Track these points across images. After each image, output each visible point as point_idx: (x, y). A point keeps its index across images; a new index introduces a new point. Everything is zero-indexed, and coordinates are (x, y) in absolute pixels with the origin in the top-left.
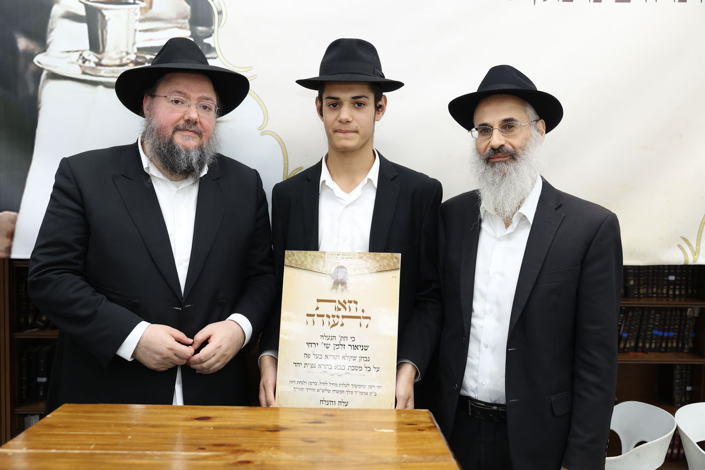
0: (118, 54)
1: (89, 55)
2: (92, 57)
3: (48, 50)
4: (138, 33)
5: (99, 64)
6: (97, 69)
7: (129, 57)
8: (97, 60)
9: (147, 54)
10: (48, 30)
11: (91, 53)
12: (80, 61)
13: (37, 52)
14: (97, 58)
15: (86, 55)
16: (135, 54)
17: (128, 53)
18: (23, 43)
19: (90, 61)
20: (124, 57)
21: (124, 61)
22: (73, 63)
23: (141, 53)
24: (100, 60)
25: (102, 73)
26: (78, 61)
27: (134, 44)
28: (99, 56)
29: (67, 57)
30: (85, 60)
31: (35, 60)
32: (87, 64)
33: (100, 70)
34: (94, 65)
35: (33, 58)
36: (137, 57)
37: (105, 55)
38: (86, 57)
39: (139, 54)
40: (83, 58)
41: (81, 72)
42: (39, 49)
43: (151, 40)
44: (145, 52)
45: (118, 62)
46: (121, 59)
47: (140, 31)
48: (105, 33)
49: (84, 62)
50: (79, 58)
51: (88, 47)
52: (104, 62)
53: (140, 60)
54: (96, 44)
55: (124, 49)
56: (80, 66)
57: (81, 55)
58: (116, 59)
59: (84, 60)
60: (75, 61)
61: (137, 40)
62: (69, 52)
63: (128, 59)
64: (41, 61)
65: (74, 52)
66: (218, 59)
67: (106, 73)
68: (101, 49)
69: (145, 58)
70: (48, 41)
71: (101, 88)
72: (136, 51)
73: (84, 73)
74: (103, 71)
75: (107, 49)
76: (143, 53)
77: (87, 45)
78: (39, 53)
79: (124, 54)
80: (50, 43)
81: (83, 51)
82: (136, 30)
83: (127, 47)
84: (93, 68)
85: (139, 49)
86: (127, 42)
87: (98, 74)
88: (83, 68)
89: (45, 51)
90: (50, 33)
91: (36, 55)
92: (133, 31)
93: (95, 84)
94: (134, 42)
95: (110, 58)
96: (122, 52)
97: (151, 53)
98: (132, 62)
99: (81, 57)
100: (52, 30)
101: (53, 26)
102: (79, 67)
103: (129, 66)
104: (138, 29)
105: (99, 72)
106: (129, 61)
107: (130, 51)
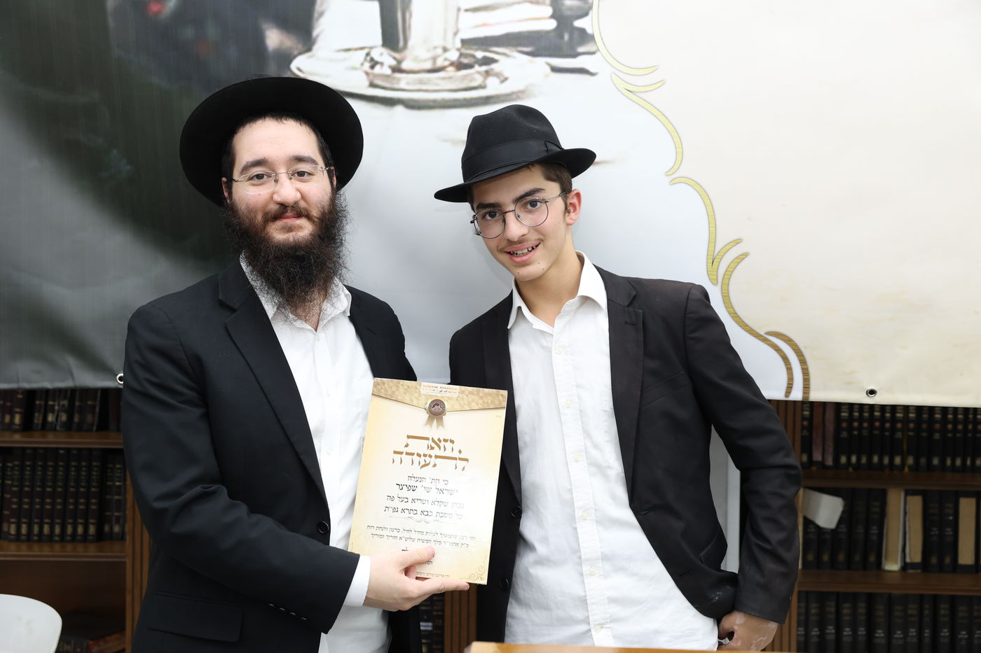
0: (428, 51)
1: (381, 54)
2: (386, 58)
3: (315, 48)
4: (463, 15)
5: (397, 69)
6: (395, 78)
7: (448, 55)
8: (394, 63)
9: (477, 50)
10: (316, 15)
11: (385, 51)
12: (367, 65)
13: (296, 52)
14: (394, 58)
15: (376, 54)
16: (458, 50)
17: (445, 50)
18: (274, 38)
19: (382, 64)
20: (439, 56)
21: (440, 63)
22: (354, 69)
23: (467, 49)
24: (399, 62)
25: (402, 85)
26: (362, 64)
27: (456, 34)
28: (397, 55)
29: (345, 59)
30: (374, 64)
31: (293, 66)
32: (378, 69)
33: (399, 80)
34: (388, 72)
35: (290, 61)
36: (461, 55)
37: (407, 53)
38: (377, 58)
39: (464, 51)
40: (372, 59)
41: (367, 83)
42: (300, 46)
43: (484, 25)
44: (475, 47)
45: (428, 65)
46: (434, 59)
47: (467, 10)
48: (407, 15)
49: (372, 67)
50: (365, 60)
51: (379, 41)
52: (405, 66)
53: (465, 61)
54: (392, 36)
55: (439, 42)
56: (367, 73)
57: (368, 54)
58: (426, 60)
59: (372, 63)
60: (358, 65)
61: (461, 25)
62: (348, 50)
63: (446, 59)
64: (302, 68)
65: (356, 49)
66: (598, 54)
67: (408, 84)
68: (401, 44)
69: (473, 56)
70: (315, 33)
71: (399, 109)
72: (459, 45)
73: (372, 85)
74: (404, 81)
75: (411, 43)
76: (471, 49)
77: (378, 39)
78: (300, 54)
79: (439, 51)
80: (317, 36)
81: (371, 48)
82: (459, 10)
83: (445, 38)
84: (387, 76)
85: (464, 42)
86: (445, 31)
87: (396, 86)
88: (371, 77)
89: (309, 49)
90: (318, 19)
91: (295, 57)
92: (455, 12)
93: (389, 102)
94: (455, 30)
95: (416, 59)
96: (435, 48)
97: (483, 47)
98: (452, 64)
99: (368, 58)
100: (321, 14)
101: (324, 7)
102: (364, 76)
103: (447, 71)
104: (464, 7)
105: (397, 83)
106: (447, 63)
107: (449, 46)
